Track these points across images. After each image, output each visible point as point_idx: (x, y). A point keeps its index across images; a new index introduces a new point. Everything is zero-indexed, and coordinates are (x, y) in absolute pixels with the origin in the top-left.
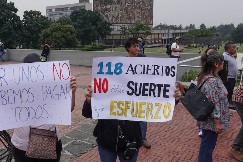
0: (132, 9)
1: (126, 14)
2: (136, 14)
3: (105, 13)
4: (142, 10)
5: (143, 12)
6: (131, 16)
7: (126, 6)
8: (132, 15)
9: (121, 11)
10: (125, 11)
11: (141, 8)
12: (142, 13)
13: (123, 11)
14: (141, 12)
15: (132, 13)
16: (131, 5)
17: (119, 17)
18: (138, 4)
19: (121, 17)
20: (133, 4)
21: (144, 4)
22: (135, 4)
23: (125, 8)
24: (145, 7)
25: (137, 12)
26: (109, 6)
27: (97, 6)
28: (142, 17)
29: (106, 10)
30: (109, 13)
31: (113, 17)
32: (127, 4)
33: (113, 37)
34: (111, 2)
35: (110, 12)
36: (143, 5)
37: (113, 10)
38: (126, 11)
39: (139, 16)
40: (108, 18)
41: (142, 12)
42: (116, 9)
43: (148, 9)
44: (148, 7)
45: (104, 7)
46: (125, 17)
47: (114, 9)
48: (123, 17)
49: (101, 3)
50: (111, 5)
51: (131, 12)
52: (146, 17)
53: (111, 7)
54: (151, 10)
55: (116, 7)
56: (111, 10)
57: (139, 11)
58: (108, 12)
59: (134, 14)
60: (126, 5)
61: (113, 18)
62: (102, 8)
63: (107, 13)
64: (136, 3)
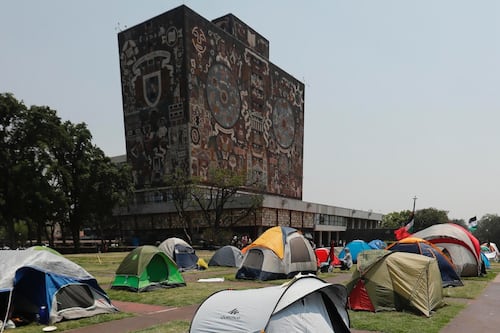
0: (236, 145)
1: (215, 158)
2: (249, 161)
3: (154, 152)
4: (269, 155)
5: (272, 160)
6: (233, 165)
7: (216, 133)
8: (238, 165)
9: (198, 146)
10: (212, 148)
11: (267, 149)
12: (269, 164)
13: (203, 147)
14: (265, 160)
15: (237, 156)
16: (232, 132)
17: (191, 162)
18: (257, 137)
19: (197, 163)
20: (241, 133)
21: (275, 140)
22: (245, 132)
23: (211, 138)
24: (279, 149)
25: (253, 157)
26: (163, 130)
27: (134, 133)
28: (271, 175)
29: (156, 142)
30: (164, 151)
31: (175, 164)
32: (217, 126)
33: (170, 220)
34: (167, 117)
35: (167, 149)
36: (272, 140)
37: (172, 142)
38: (216, 150)
39: (260, 169)
40: (162, 166)
41: (268, 160)
42: (180, 139)
43: (289, 155)
44: (287, 151)
45: (152, 134)
46: (210, 165)
47: (175, 139)
48: (204, 164)
49: (143, 124)
50: (168, 125)
51: (233, 153)
52: (283, 178)
53: (167, 134)
54: (297, 161)
55: (181, 132)
56: (168, 143)
57: (259, 156)
58: (161, 149)
59: (245, 160)
60: (214, 130)
61: (174, 166)
62: (146, 138)
63: (159, 152)
64: (250, 130)
